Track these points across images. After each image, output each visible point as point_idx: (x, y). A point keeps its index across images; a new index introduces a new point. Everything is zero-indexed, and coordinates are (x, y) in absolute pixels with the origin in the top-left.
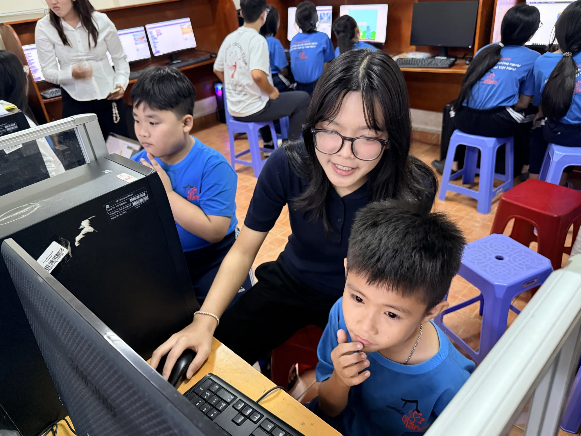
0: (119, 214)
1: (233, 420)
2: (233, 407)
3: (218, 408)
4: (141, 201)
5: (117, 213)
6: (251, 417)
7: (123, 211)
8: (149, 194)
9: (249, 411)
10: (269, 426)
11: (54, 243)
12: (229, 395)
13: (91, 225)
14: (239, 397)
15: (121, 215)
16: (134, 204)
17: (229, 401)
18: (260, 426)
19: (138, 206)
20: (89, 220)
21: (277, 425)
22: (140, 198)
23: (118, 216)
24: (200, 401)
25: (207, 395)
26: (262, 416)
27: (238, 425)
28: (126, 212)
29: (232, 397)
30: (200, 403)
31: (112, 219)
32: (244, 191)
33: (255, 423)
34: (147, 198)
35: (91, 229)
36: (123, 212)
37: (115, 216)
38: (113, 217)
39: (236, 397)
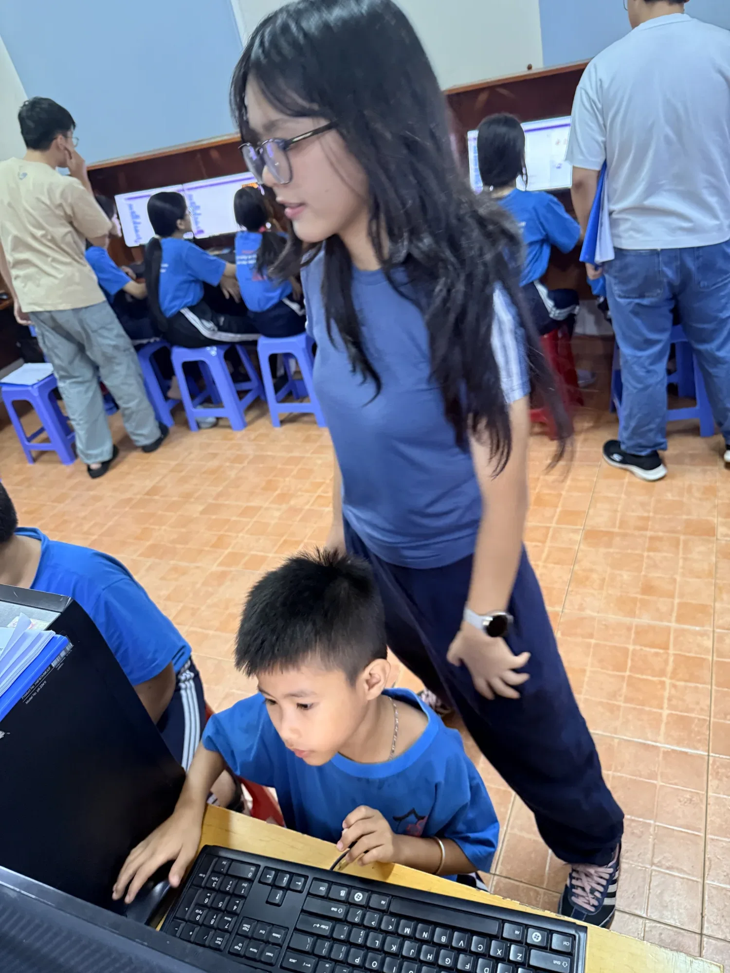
0: (35, 691)
1: (267, 902)
2: (260, 882)
3: (239, 894)
4: (63, 654)
5: (33, 689)
6: (291, 887)
7: (40, 682)
9: (285, 879)
10: (321, 888)
12: (247, 866)
14: (263, 864)
17: (250, 875)
18: (309, 894)
19: (61, 664)
21: (332, 882)
23: (35, 694)
24: (208, 895)
25: (215, 881)
26: (306, 877)
27: (278, 905)
28: (45, 682)
29: (253, 869)
30: (209, 897)
31: (27, 703)
33: (300, 892)
34: (70, 647)
36: (40, 684)
37: (30, 697)
38: (28, 699)
39: (258, 866)
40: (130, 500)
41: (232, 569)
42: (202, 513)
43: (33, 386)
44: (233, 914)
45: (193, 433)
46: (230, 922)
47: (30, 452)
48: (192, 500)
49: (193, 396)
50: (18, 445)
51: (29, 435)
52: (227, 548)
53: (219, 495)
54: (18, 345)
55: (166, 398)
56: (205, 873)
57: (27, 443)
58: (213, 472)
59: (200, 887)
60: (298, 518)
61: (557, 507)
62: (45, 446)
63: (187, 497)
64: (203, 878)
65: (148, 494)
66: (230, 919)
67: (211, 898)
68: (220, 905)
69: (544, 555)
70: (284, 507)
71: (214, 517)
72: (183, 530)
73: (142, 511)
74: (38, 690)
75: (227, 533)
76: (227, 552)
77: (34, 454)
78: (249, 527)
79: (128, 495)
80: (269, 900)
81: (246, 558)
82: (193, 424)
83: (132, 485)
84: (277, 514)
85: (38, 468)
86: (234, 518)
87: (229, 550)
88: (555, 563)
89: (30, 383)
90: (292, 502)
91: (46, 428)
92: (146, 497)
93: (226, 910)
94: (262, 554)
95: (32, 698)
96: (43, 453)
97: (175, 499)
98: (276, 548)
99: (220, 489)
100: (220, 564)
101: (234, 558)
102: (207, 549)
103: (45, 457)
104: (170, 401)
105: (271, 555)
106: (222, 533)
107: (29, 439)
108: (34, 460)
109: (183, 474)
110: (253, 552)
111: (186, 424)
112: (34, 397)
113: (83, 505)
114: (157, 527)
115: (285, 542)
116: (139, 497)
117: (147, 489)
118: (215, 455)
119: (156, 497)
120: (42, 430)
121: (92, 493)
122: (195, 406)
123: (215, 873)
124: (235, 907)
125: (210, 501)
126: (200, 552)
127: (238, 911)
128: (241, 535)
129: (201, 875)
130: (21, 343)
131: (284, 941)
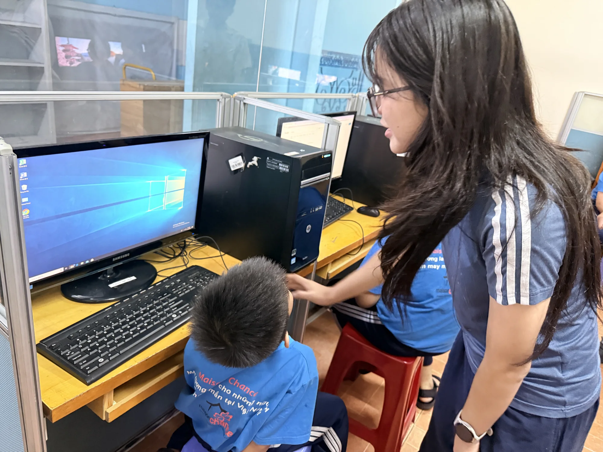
4: (284, 169)
7: (274, 167)
8: (290, 169)
11: (240, 157)
13: (258, 162)
15: (272, 168)
16: (280, 168)
20: (258, 159)
22: (284, 167)
34: (288, 170)
35: (256, 164)
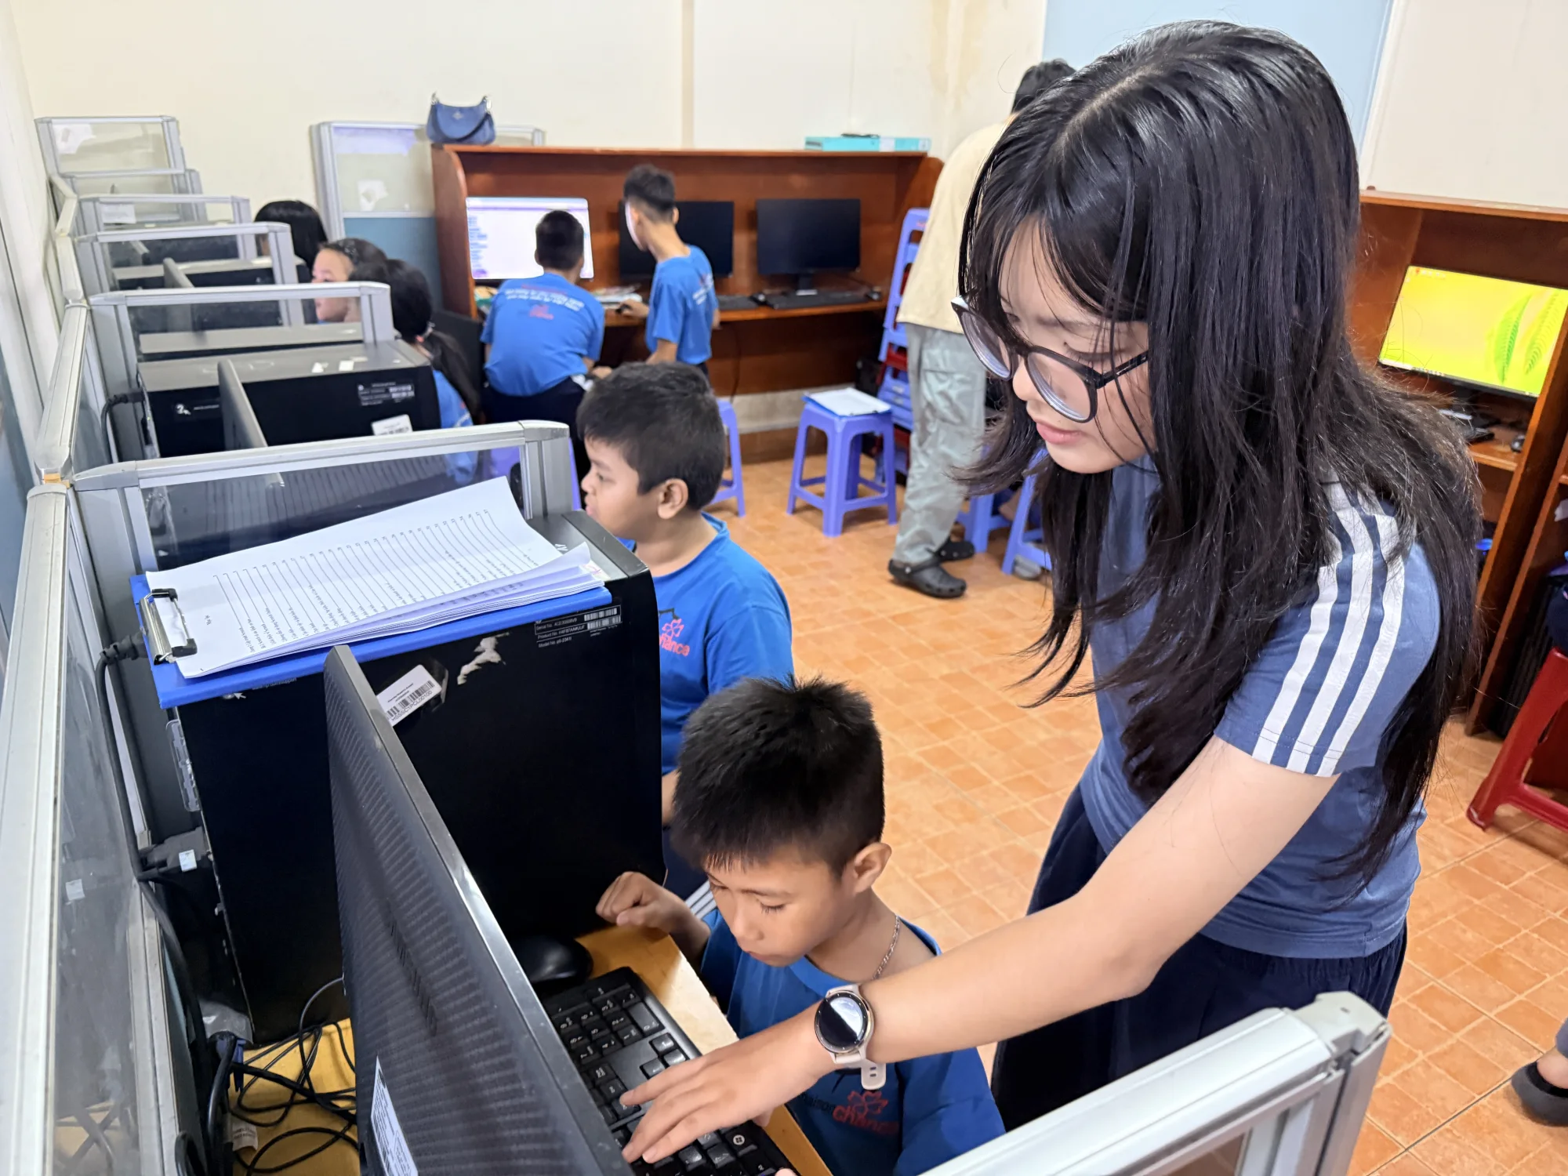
0: (556, 640)
1: (642, 1068)
2: (651, 1043)
3: (621, 1036)
4: (605, 623)
5: (554, 636)
7: (565, 635)
8: (625, 613)
11: (420, 669)
12: (651, 1017)
13: (496, 649)
14: (668, 1029)
16: (590, 626)
17: (646, 1028)
19: (597, 632)
20: (497, 640)
22: (606, 618)
23: (553, 643)
24: (591, 1013)
25: (609, 1006)
28: (570, 638)
29: (654, 1024)
31: (541, 646)
32: (858, 623)
34: (617, 620)
35: (495, 657)
36: (564, 637)
37: (547, 642)
38: (544, 643)
39: (662, 1027)
40: (868, 614)
41: (934, 769)
42: (945, 678)
43: (841, 417)
44: (598, 1049)
45: (1002, 574)
46: (589, 1055)
47: (795, 499)
48: (942, 655)
49: (1031, 524)
50: (787, 484)
51: (806, 476)
52: (944, 739)
53: (983, 668)
54: (860, 365)
55: (995, 512)
56: (606, 992)
57: (797, 486)
58: (993, 635)
59: (590, 1000)
60: (1067, 759)
61: (1520, 992)
62: (817, 502)
63: (939, 647)
64: (599, 994)
65: (894, 618)
66: (591, 1052)
67: (590, 1019)
68: (594, 1032)
69: (1437, 1049)
70: (1059, 733)
71: (955, 691)
72: (906, 685)
73: (873, 634)
74: (559, 642)
75: (959, 722)
76: (942, 743)
77: (799, 504)
78: (993, 730)
79: (870, 607)
80: (645, 1068)
81: (960, 767)
82: (1008, 562)
83: (883, 598)
84: (1042, 736)
85: (795, 521)
86: (980, 708)
87: (946, 743)
88: (1448, 1071)
89: (840, 411)
90: (1075, 734)
91: (828, 479)
92: (890, 621)
93: (595, 1041)
94: (985, 774)
95: (547, 644)
96: (809, 508)
97: (923, 642)
98: (1010, 778)
99: (988, 661)
100: (924, 754)
101: (944, 757)
102: (920, 725)
103: (809, 514)
104: (997, 519)
105: (996, 783)
106: (952, 716)
107: (804, 483)
108: (795, 511)
109: (954, 617)
110: (974, 764)
111: (1000, 559)
112: (834, 432)
113: (813, 591)
114: (877, 663)
115: (1029, 778)
116: (881, 616)
117: (897, 612)
118: (1010, 616)
119: (902, 628)
120: (821, 480)
121: (833, 582)
122: (1025, 540)
123: (617, 1000)
124: (606, 1046)
125: (966, 670)
126: (908, 722)
127: (605, 1052)
128: (974, 733)
129: (600, 990)
130: (864, 364)
131: (625, 1117)
